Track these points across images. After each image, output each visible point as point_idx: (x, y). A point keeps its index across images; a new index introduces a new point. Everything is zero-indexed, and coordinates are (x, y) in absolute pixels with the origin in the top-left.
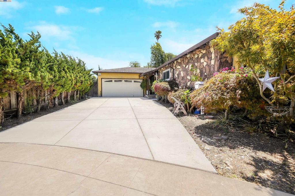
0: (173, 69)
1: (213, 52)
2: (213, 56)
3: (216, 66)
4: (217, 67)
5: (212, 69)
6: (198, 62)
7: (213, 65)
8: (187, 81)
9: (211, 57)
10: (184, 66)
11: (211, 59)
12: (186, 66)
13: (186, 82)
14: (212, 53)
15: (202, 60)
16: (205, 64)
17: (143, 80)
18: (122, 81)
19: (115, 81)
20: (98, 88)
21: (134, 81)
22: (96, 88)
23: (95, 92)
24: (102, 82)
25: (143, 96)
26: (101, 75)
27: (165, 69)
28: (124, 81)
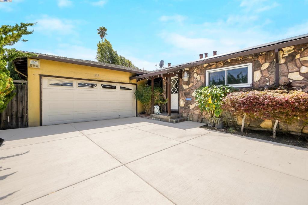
17: (135, 85)
18: (96, 84)
19: (79, 84)
20: (27, 102)
21: (120, 87)
22: (22, 101)
23: (17, 112)
24: (43, 86)
25: (137, 116)
26: (39, 67)
27: (222, 65)
28: (102, 85)
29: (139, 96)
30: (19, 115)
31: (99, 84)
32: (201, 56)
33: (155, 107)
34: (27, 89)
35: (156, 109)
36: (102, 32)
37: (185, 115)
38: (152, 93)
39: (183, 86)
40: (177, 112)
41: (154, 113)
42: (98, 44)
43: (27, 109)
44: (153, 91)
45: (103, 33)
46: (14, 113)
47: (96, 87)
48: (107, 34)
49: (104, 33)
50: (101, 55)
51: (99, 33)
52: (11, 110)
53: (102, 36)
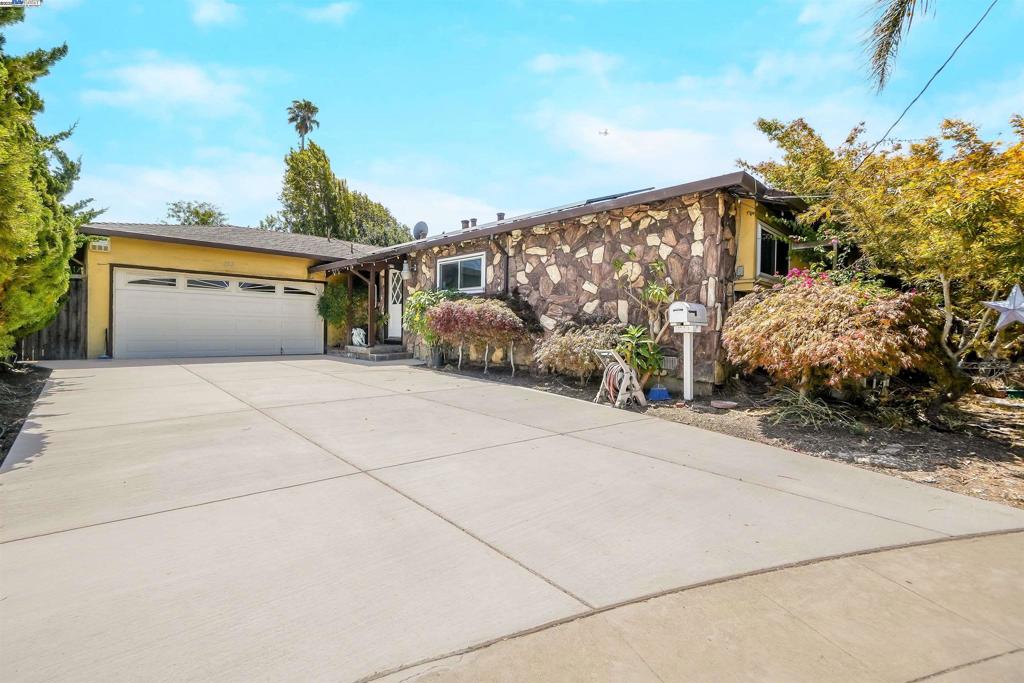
0: (504, 253)
1: (701, 221)
2: (699, 232)
3: (710, 260)
4: (715, 264)
5: (696, 269)
6: (632, 242)
7: (698, 256)
8: (582, 298)
9: (692, 234)
10: (567, 249)
11: (691, 239)
12: (574, 251)
13: (577, 301)
14: (693, 223)
15: (653, 240)
16: (665, 251)
17: (323, 285)
18: (228, 283)
19: (189, 281)
20: (86, 313)
21: (286, 288)
22: (76, 312)
23: (67, 332)
24: (116, 285)
25: (325, 352)
26: (109, 248)
27: (454, 252)
28: (240, 284)
29: (324, 307)
30: (71, 335)
31: (234, 282)
32: (465, 223)
33: (354, 331)
34: (87, 291)
35: (358, 335)
36: (304, 116)
37: (410, 348)
38: (348, 302)
39: (409, 288)
40: (398, 342)
41: (352, 344)
42: (289, 157)
43: (86, 327)
44: (350, 298)
45: (304, 120)
46: (62, 333)
47: (227, 288)
48: (318, 124)
49: (309, 118)
50: (296, 189)
51: (292, 120)
52: (58, 327)
53: (303, 128)
